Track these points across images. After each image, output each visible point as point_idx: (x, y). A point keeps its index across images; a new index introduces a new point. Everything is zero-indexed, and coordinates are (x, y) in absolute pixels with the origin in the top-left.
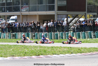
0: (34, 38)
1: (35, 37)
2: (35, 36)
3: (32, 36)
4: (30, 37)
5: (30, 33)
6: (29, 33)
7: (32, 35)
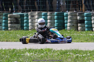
0: (79, 28)
1: (83, 25)
2: (82, 21)
3: (75, 21)
4: (68, 24)
5: (69, 13)
6: (65, 14)
7: (75, 18)
